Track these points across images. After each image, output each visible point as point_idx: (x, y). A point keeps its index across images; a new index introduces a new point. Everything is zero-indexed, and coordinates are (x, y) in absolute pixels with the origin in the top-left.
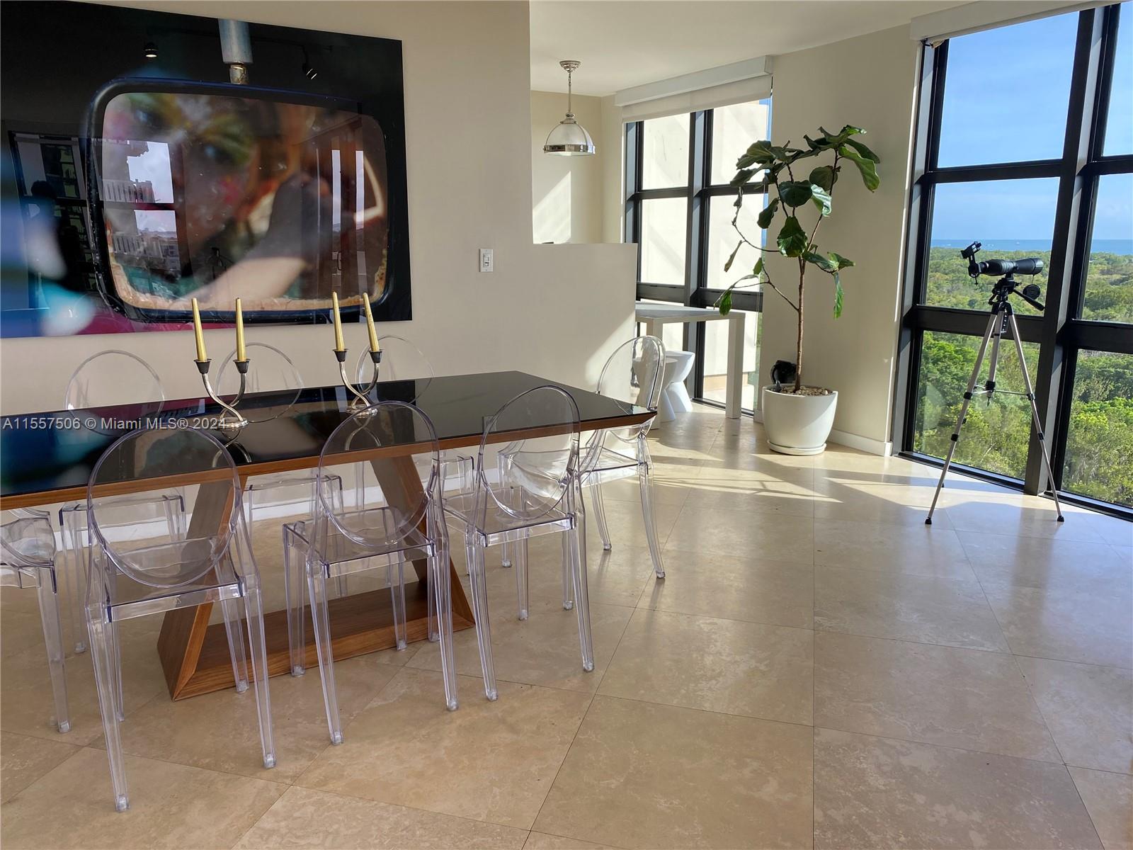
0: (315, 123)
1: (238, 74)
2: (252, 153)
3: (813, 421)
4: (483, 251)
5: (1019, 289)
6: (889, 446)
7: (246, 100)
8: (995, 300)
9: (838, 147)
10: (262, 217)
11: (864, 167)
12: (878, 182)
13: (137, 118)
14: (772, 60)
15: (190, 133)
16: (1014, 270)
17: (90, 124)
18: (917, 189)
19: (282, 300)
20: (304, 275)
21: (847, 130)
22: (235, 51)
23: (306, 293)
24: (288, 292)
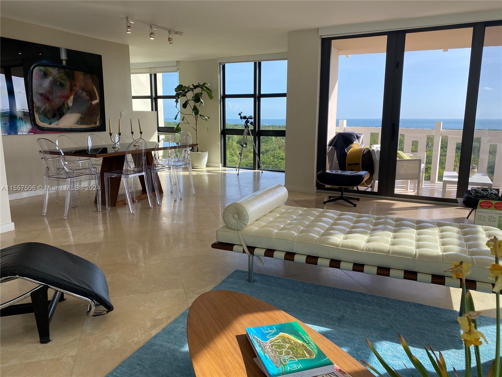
0: (82, 77)
1: (64, 62)
2: (68, 84)
3: (202, 160)
4: (122, 112)
5: (250, 122)
6: (221, 164)
7: (67, 70)
8: (245, 125)
9: (202, 88)
10: (71, 102)
11: (209, 93)
12: (213, 97)
13: (41, 74)
14: (177, 62)
15: (54, 78)
16: (249, 118)
17: (30, 75)
18: (221, 99)
19: (76, 125)
20: (81, 118)
21: (205, 84)
22: (63, 56)
23: (82, 123)
24: (77, 123)
